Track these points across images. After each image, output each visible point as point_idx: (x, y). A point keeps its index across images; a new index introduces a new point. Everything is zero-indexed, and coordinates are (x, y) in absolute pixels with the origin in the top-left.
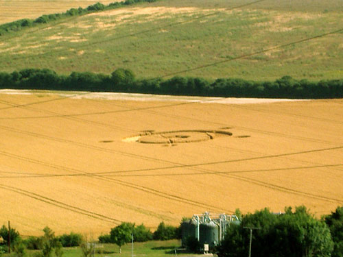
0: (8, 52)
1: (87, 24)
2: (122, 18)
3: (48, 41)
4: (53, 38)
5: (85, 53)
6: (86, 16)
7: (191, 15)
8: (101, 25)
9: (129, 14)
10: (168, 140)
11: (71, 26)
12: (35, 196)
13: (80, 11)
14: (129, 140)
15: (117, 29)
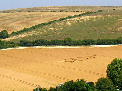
0: (35, 34)
1: (64, 23)
2: (76, 20)
3: (49, 30)
4: (51, 28)
5: (60, 33)
6: (65, 20)
7: (98, 18)
8: (68, 23)
9: (79, 19)
10: (74, 61)
11: (59, 24)
12: (21, 81)
13: (63, 19)
14: (62, 61)
15: (73, 24)
